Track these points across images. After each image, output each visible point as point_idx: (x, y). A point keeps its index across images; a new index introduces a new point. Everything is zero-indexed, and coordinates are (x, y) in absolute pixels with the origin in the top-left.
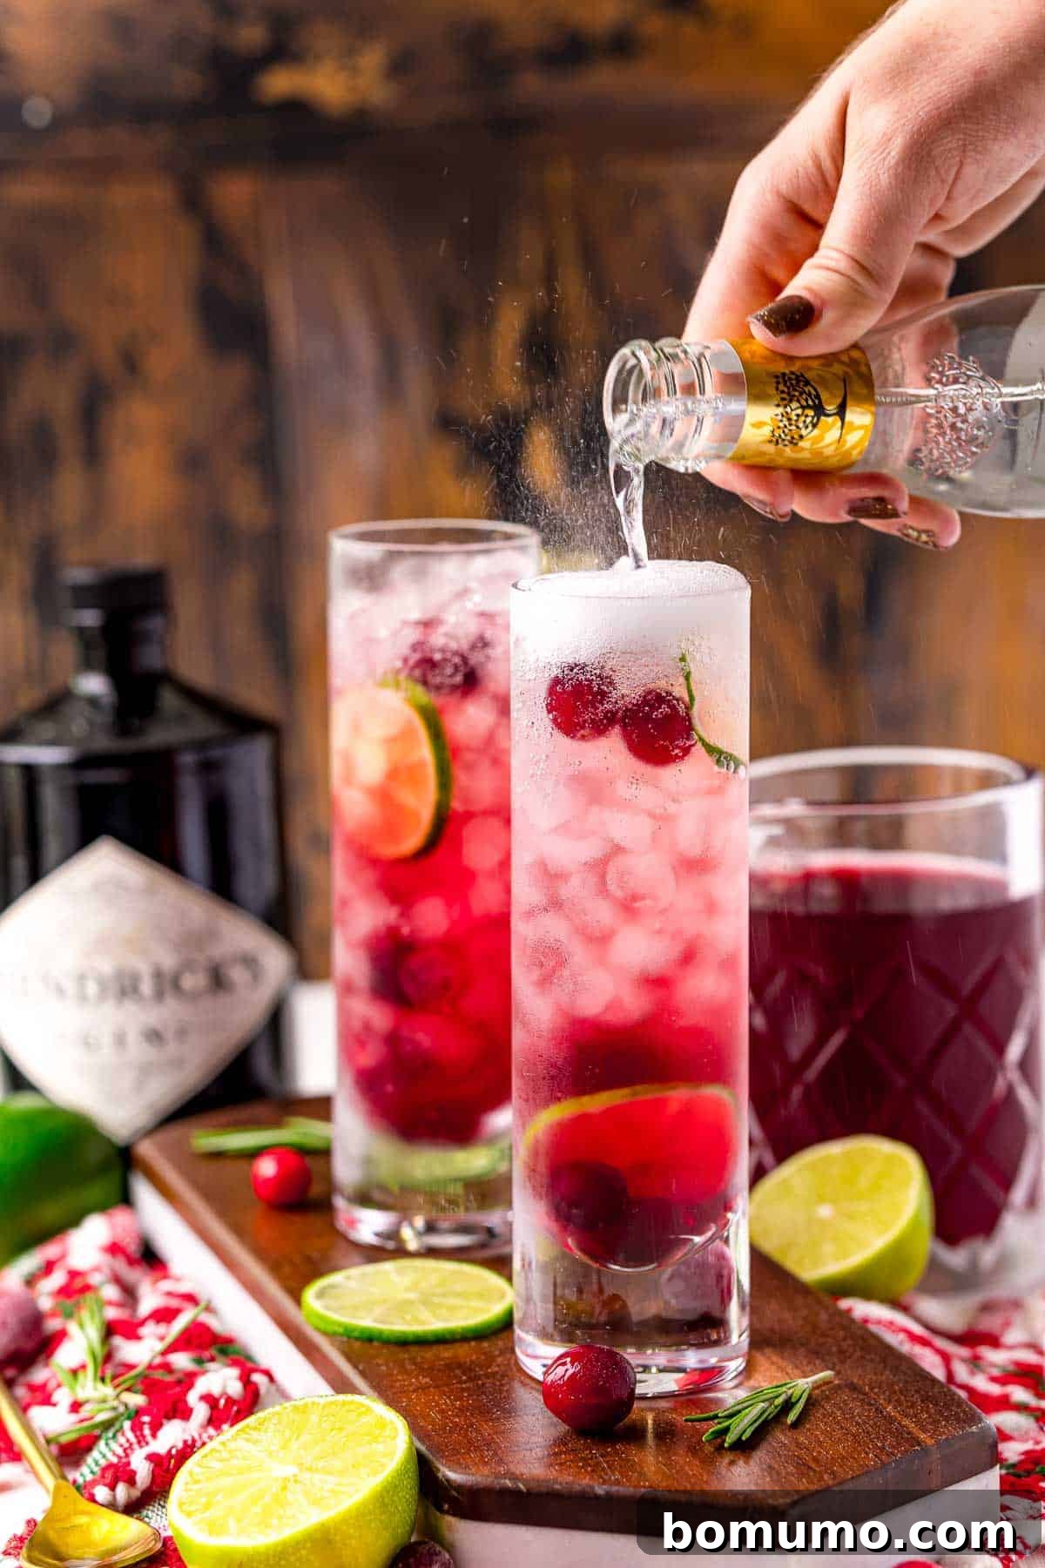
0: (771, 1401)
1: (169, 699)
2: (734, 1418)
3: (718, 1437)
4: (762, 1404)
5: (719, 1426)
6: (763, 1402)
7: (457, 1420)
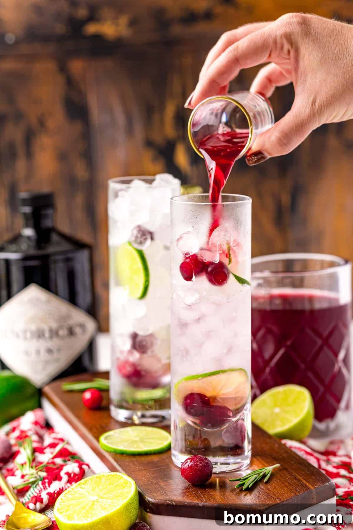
0: (259, 474)
1: (55, 237)
2: (246, 480)
3: (241, 487)
4: (255, 475)
5: (241, 483)
7: (152, 481)
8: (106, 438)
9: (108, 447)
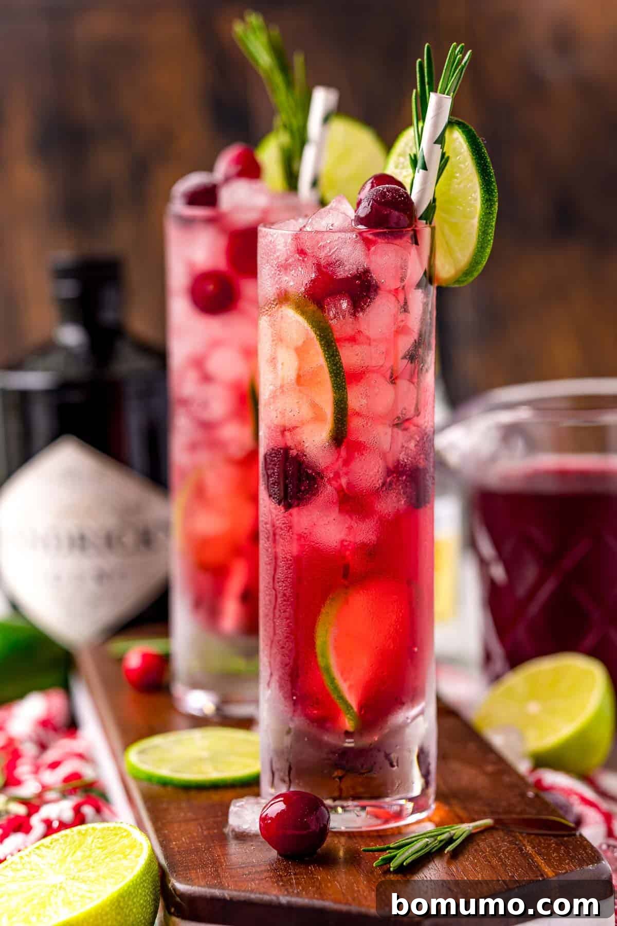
0: (435, 837)
2: (402, 850)
3: (385, 864)
4: (427, 840)
5: (389, 855)
6: (427, 838)
7: (200, 844)
8: (142, 752)
9: (138, 770)
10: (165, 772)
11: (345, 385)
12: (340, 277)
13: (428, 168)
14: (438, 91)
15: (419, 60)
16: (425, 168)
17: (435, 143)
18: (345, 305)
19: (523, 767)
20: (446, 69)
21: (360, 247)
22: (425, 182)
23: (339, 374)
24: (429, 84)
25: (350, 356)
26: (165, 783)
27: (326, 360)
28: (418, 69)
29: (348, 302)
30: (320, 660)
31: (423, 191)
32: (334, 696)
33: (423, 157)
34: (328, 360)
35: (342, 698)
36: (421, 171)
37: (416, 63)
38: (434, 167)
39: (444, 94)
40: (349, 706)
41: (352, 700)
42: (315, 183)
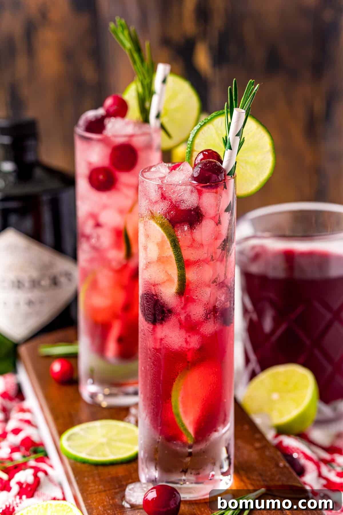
10: (83, 455)
11: (184, 267)
12: (183, 209)
13: (232, 149)
14: (240, 107)
15: (230, 87)
16: (230, 148)
17: (236, 136)
18: (186, 228)
19: (270, 435)
20: (245, 93)
21: (195, 195)
22: (231, 156)
23: (181, 261)
24: (235, 100)
25: (188, 254)
26: (84, 462)
27: (174, 253)
28: (229, 92)
29: (188, 227)
30: (174, 410)
31: (230, 161)
32: (182, 429)
33: (230, 142)
34: (175, 253)
35: (186, 430)
36: (228, 150)
37: (228, 88)
38: (236, 148)
39: (243, 109)
40: (189, 433)
41: (191, 430)
42: (158, 116)
